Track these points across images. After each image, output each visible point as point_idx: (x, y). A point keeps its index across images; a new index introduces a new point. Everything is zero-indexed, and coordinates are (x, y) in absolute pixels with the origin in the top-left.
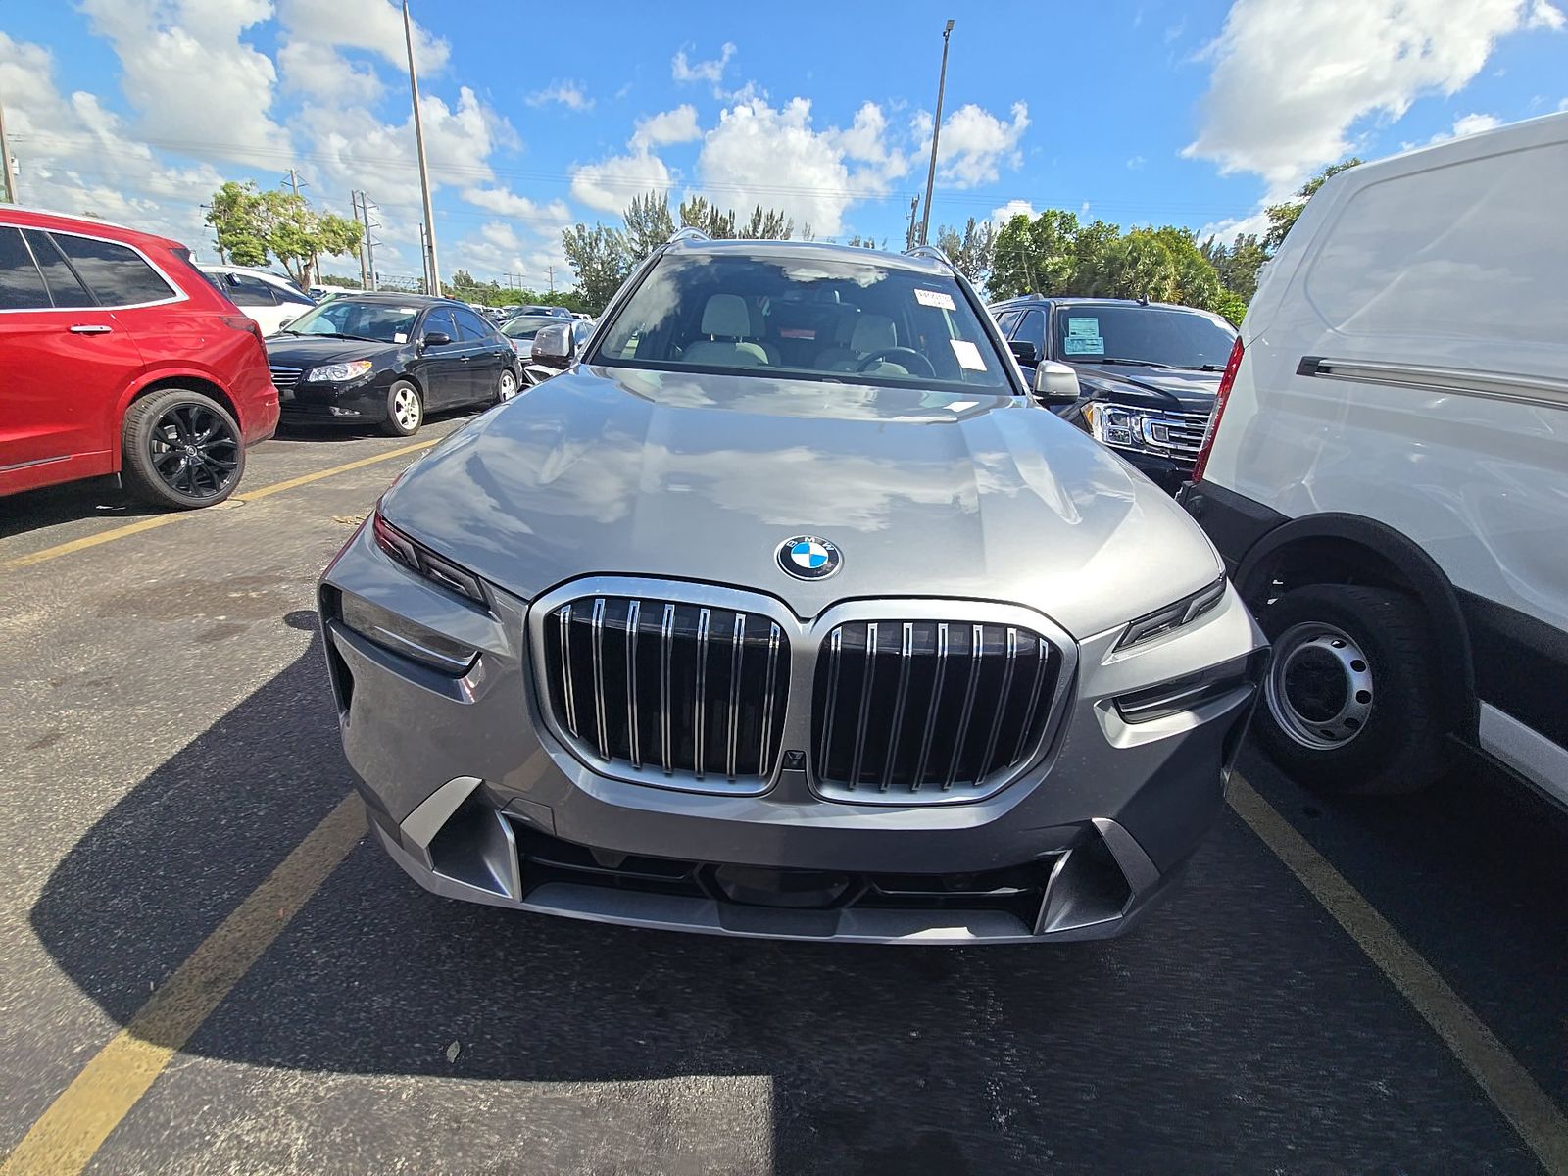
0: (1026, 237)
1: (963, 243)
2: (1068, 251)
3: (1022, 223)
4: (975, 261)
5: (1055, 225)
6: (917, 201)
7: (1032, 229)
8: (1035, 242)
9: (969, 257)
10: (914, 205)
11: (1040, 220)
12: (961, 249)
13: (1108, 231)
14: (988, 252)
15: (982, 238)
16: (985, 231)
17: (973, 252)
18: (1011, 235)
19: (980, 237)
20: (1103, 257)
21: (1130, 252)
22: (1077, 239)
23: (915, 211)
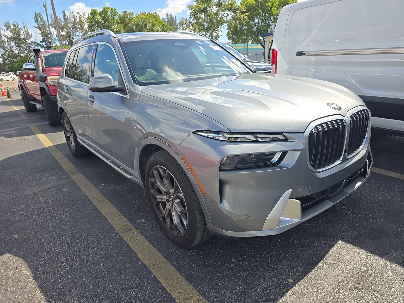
0: (99, 18)
1: (63, 21)
2: (118, 23)
3: (95, 12)
4: (71, 29)
5: (109, 13)
6: (46, 5)
7: (100, 14)
8: (103, 20)
9: (69, 27)
10: (45, 6)
11: (103, 11)
12: (63, 24)
13: (130, 15)
14: (76, 24)
15: (71, 19)
16: (72, 16)
17: (69, 25)
18: (93, 18)
19: (70, 18)
20: (134, 25)
21: (143, 22)
22: (119, 18)
23: (46, 9)
